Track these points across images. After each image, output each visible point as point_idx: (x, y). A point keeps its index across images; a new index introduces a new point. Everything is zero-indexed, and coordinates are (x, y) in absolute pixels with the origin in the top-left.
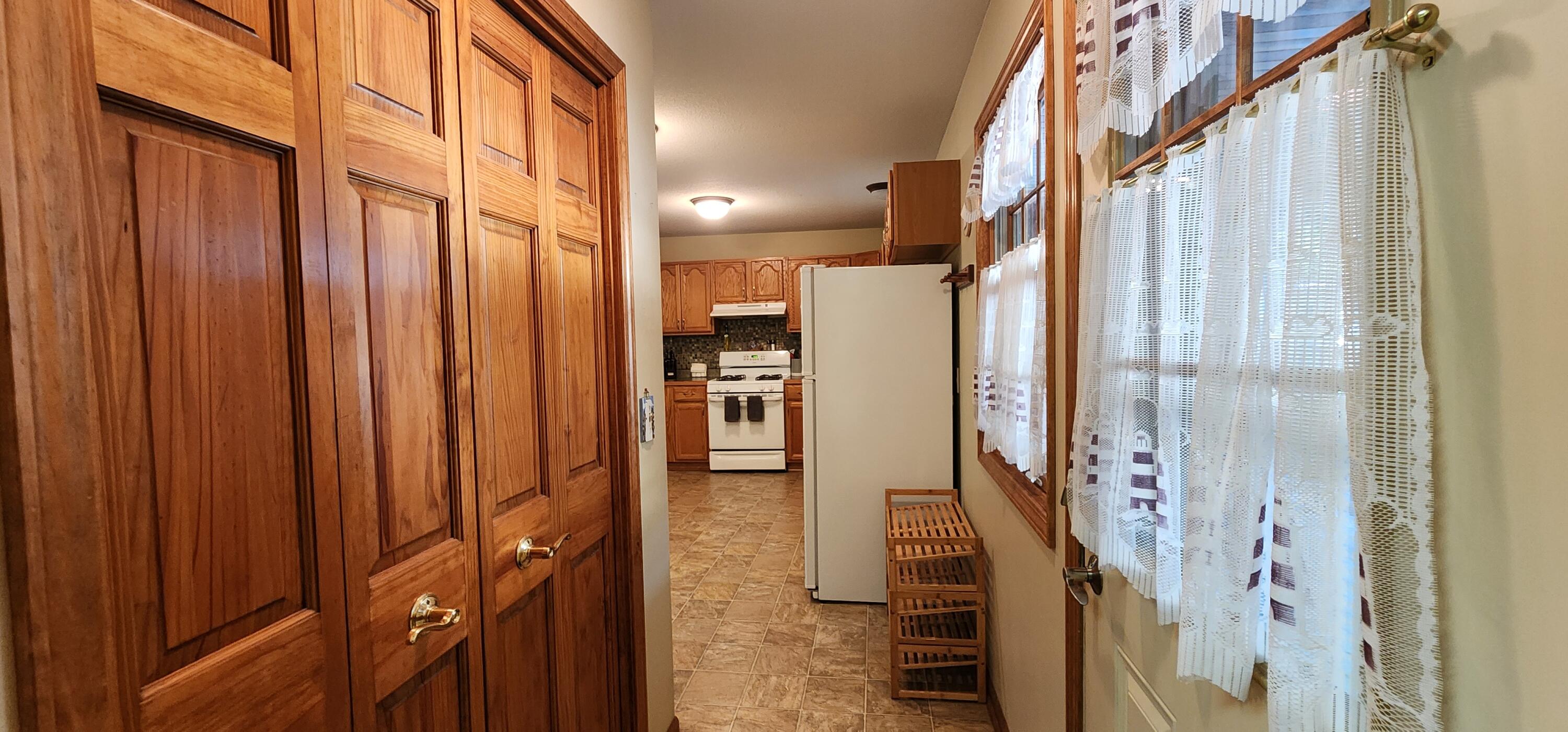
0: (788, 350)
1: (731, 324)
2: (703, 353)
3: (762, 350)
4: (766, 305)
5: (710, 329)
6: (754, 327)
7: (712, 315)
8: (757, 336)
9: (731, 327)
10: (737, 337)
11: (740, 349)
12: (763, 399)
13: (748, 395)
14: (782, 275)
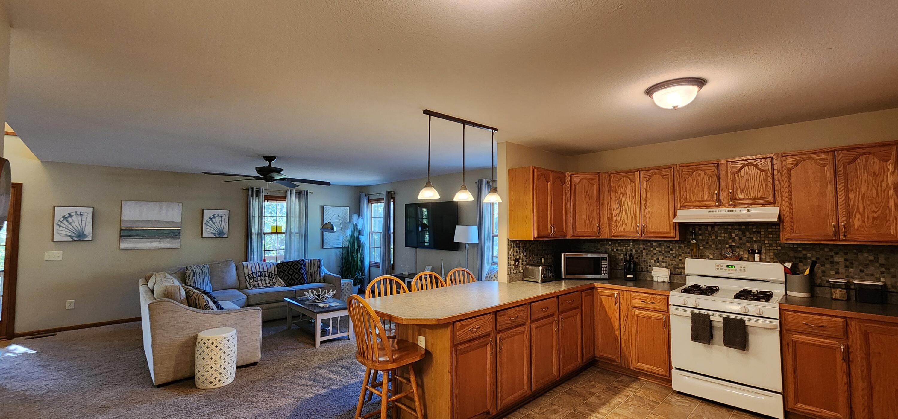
0: (782, 262)
1: (700, 229)
2: (666, 257)
3: (741, 259)
4: (748, 210)
5: (673, 234)
6: (730, 233)
7: (675, 220)
8: (734, 244)
9: (700, 232)
10: (707, 243)
11: (711, 257)
12: (747, 323)
13: (725, 315)
14: (773, 174)
